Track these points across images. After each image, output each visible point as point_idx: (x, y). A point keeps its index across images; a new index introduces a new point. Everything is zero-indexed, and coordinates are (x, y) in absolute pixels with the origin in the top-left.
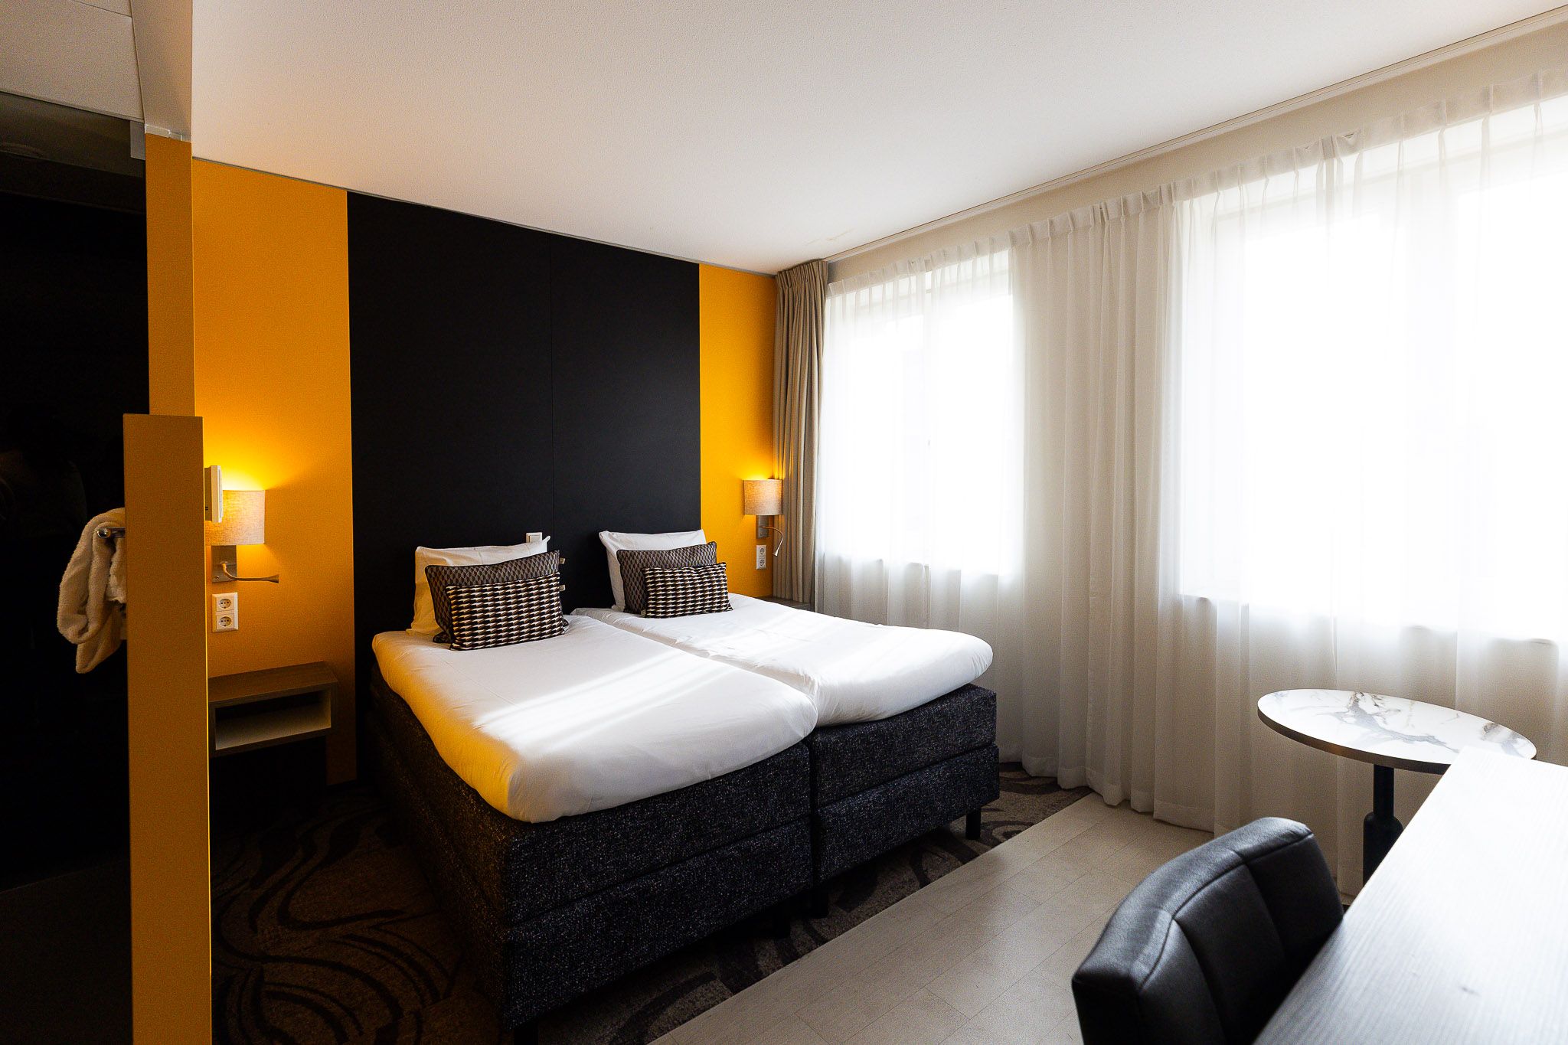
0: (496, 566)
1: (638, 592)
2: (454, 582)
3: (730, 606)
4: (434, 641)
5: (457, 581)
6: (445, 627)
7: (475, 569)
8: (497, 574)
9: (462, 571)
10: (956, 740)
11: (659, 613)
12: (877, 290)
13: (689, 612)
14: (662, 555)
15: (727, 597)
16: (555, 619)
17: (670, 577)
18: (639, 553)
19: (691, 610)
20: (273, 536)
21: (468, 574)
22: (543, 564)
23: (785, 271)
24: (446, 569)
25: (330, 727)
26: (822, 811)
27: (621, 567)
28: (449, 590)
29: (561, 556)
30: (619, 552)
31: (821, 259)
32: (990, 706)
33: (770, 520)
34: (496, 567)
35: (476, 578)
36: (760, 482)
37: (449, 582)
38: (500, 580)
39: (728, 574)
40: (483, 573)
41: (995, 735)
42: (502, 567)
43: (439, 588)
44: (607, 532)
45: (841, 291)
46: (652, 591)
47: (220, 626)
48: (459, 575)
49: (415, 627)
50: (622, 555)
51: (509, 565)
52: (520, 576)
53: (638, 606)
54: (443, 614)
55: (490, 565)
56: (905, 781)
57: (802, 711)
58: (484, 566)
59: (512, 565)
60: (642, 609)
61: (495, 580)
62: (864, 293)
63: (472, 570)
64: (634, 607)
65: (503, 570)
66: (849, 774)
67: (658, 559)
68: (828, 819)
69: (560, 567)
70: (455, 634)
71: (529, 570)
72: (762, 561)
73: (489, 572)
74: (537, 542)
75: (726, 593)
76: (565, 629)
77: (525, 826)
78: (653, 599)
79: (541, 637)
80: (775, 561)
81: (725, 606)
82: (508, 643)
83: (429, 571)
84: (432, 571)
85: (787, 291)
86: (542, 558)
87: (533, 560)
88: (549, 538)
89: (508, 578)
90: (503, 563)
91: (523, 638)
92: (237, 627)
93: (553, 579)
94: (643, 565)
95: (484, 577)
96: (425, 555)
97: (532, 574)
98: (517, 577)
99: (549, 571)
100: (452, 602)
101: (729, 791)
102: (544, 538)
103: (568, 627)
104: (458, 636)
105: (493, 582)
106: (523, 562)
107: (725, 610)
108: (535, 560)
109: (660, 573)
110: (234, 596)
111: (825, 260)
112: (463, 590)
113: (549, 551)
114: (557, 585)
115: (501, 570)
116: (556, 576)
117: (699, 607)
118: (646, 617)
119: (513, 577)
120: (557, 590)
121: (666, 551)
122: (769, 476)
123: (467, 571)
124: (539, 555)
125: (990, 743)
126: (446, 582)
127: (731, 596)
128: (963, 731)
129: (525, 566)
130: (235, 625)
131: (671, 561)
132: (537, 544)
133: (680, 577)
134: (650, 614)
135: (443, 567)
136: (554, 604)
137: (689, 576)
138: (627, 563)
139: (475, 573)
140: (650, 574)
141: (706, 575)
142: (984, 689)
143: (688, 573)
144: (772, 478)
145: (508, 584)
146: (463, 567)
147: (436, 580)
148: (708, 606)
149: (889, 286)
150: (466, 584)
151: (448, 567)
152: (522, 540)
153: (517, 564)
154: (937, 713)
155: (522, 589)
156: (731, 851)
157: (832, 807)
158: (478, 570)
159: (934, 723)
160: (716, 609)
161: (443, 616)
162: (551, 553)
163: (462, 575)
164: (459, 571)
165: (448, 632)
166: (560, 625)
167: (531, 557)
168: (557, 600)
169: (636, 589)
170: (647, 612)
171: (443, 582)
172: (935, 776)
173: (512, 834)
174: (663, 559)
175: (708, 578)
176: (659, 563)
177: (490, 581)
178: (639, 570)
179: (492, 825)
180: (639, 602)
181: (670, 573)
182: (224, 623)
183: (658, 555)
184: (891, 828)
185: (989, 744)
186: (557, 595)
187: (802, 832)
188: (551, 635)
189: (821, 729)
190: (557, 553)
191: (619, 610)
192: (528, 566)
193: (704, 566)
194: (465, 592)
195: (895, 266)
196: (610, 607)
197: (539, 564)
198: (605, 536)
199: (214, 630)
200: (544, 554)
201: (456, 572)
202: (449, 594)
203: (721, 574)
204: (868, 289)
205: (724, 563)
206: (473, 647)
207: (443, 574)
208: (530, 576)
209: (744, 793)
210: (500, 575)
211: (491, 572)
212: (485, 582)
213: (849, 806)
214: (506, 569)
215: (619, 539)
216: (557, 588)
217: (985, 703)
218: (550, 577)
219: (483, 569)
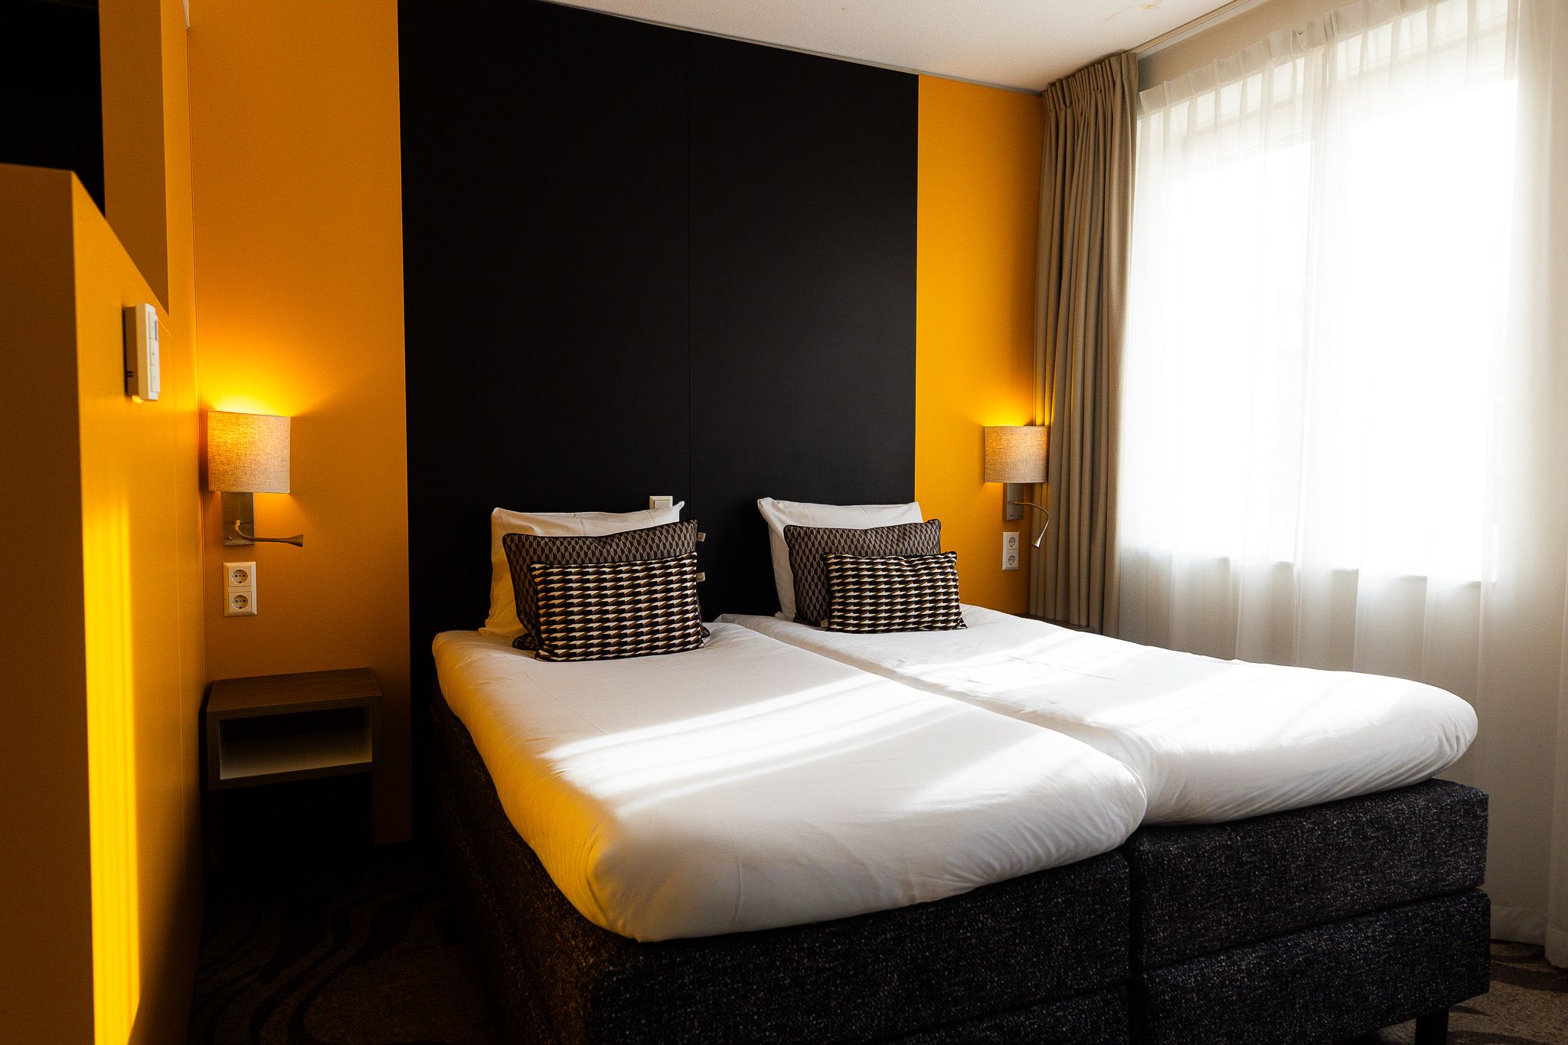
0: (604, 539)
1: (817, 592)
2: (543, 558)
3: (962, 621)
4: (514, 646)
5: (547, 557)
6: (529, 626)
7: (573, 542)
8: (605, 551)
9: (554, 544)
10: (1408, 875)
11: (849, 625)
12: (1230, 93)
13: (896, 627)
14: (854, 535)
15: (957, 607)
16: (690, 623)
17: (868, 570)
18: (818, 532)
19: (899, 624)
20: (302, 484)
21: (562, 549)
22: (673, 539)
23: (1060, 81)
24: (531, 539)
25: (371, 760)
26: (1150, 978)
27: (791, 552)
28: (535, 569)
29: (699, 530)
30: (788, 529)
31: (1125, 52)
32: (1476, 817)
33: (1027, 490)
34: (604, 541)
35: (575, 555)
36: (1011, 428)
37: (535, 558)
38: (609, 559)
39: (960, 572)
40: (585, 548)
41: (1482, 875)
42: (612, 541)
43: (521, 567)
44: (770, 500)
45: (1161, 102)
46: (839, 591)
47: (233, 608)
48: (551, 550)
49: (490, 626)
50: (793, 534)
51: (623, 538)
52: (638, 555)
53: (815, 613)
54: (527, 606)
55: (595, 538)
56: (1308, 940)
57: (1119, 793)
58: (587, 538)
59: (626, 538)
60: (822, 619)
61: (602, 560)
62: (1205, 102)
63: (569, 543)
64: (809, 615)
65: (614, 546)
66: (1203, 916)
67: (848, 541)
68: (1163, 993)
69: (698, 545)
70: (544, 636)
71: (651, 548)
72: (1011, 558)
73: (593, 547)
74: (666, 508)
75: (957, 600)
76: (705, 640)
77: (628, 944)
78: (839, 604)
79: (668, 650)
80: (1034, 558)
81: (955, 621)
82: (619, 655)
83: (509, 542)
84: (512, 540)
85: (1063, 113)
86: (671, 530)
87: (657, 532)
88: (682, 503)
89: (620, 558)
90: (613, 536)
91: (641, 649)
92: (255, 611)
93: (687, 561)
94: (824, 549)
95: (586, 554)
96: (505, 520)
97: (655, 554)
98: (634, 556)
99: (681, 550)
100: (539, 587)
101: (982, 922)
102: (674, 504)
103: (708, 639)
104: (547, 639)
105: (598, 562)
106: (643, 534)
107: (955, 628)
108: (661, 533)
109: (852, 563)
110: (251, 566)
111: (1137, 51)
112: (555, 570)
113: (681, 522)
114: (692, 572)
115: (611, 546)
116: (691, 557)
117: (912, 620)
118: (829, 629)
119: (627, 557)
120: (693, 580)
121: (861, 531)
122: (1026, 420)
123: (562, 543)
124: (667, 525)
125: (1472, 888)
126: (531, 558)
127: (964, 608)
128: (1421, 859)
129: (646, 541)
130: (253, 607)
131: (868, 546)
132: (666, 511)
133: (883, 570)
134: (835, 627)
135: (527, 536)
136: (689, 600)
137: (897, 570)
138: (800, 546)
139: (574, 548)
140: (836, 564)
141: (925, 569)
142: (1462, 786)
143: (896, 564)
144: (1032, 424)
145: (620, 566)
146: (557, 538)
147: (518, 555)
148: (927, 619)
149: (1255, 83)
150: (559, 563)
151: (535, 537)
152: (645, 505)
153: (634, 538)
154: (1371, 822)
155: (641, 574)
156: (984, 1030)
157: (1170, 972)
158: (577, 543)
159: (1366, 838)
160: (940, 625)
161: (528, 610)
162: (686, 524)
163: (555, 549)
164: (550, 544)
165: (533, 632)
166: (697, 633)
167: (654, 528)
168: (693, 595)
169: (813, 586)
170: (831, 624)
171: (528, 558)
172: (1367, 938)
173: (605, 956)
174: (855, 542)
175: (927, 574)
176: (850, 547)
177: (594, 560)
178: (818, 557)
179: (575, 938)
180: (818, 607)
181: (867, 564)
182: (239, 604)
183: (848, 536)
184: (1281, 1023)
185: (1470, 891)
186: (692, 588)
187: (1115, 1012)
188: (684, 647)
189: (1151, 829)
190: (694, 524)
191: (787, 619)
192: (650, 541)
193: (921, 556)
194: (558, 574)
195: (1268, 45)
196: (773, 615)
197: (667, 539)
198: (766, 505)
199: (226, 615)
200: (675, 524)
201: (546, 544)
202: (535, 576)
203: (949, 570)
204: (1213, 93)
205: (953, 553)
206: (568, 657)
207: (527, 546)
208: (652, 556)
209: (1010, 929)
210: (608, 551)
211: (596, 548)
212: (587, 560)
213: (1203, 975)
214: (618, 545)
215: (787, 510)
216: (692, 578)
217: (1467, 812)
218: (683, 559)
219: (584, 543)
